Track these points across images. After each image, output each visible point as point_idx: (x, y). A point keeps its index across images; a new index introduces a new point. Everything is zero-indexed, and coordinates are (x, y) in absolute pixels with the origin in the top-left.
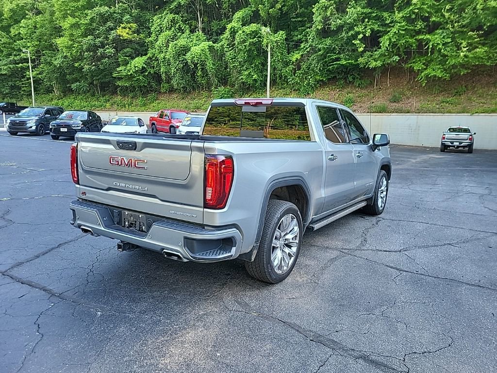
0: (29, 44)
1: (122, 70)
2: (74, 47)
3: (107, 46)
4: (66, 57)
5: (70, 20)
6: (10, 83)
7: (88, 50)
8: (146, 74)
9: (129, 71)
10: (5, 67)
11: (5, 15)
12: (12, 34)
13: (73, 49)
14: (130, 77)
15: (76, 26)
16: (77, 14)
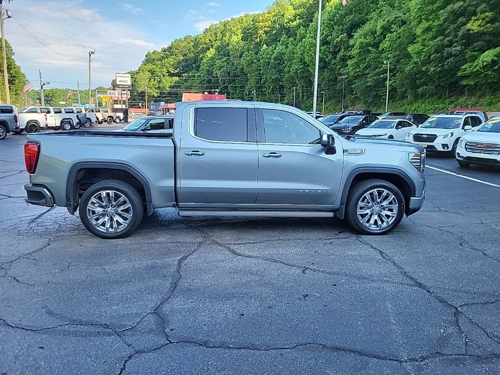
0: (389, 56)
1: (466, 68)
2: (424, 52)
3: (456, 44)
4: (416, 63)
5: (425, 24)
6: (373, 93)
7: (436, 52)
8: (496, 68)
9: (475, 67)
10: (371, 80)
11: (377, 33)
12: (380, 49)
13: (423, 53)
14: (476, 74)
15: (428, 29)
16: (430, 17)
